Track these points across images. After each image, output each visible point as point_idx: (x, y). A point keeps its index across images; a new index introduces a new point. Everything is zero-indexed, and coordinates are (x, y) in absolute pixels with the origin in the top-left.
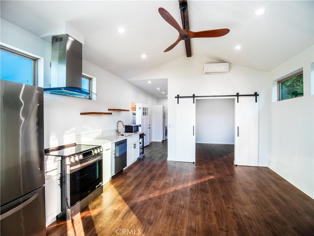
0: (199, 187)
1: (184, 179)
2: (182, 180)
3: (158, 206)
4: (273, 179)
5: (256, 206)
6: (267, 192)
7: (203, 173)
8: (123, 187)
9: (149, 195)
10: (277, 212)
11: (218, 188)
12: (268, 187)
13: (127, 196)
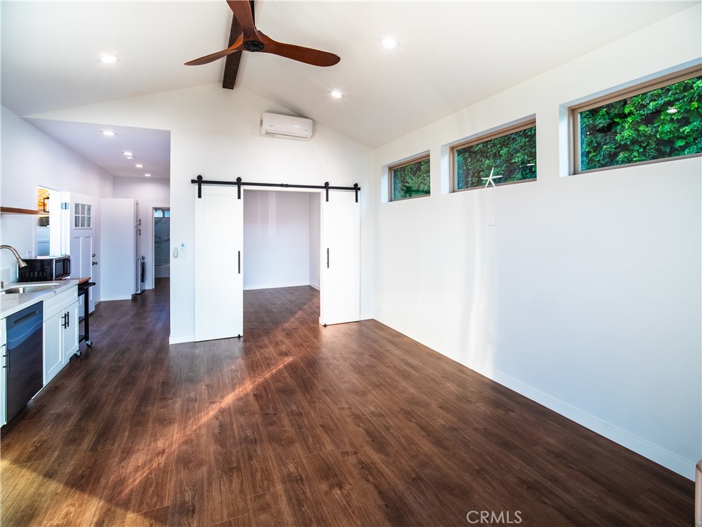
0: (273, 387)
1: (233, 378)
2: (227, 381)
3: (190, 461)
4: (388, 337)
5: (382, 390)
6: (388, 361)
7: (269, 355)
8: (54, 451)
9: (153, 444)
10: (412, 390)
11: (310, 377)
12: (386, 353)
13: (80, 472)
